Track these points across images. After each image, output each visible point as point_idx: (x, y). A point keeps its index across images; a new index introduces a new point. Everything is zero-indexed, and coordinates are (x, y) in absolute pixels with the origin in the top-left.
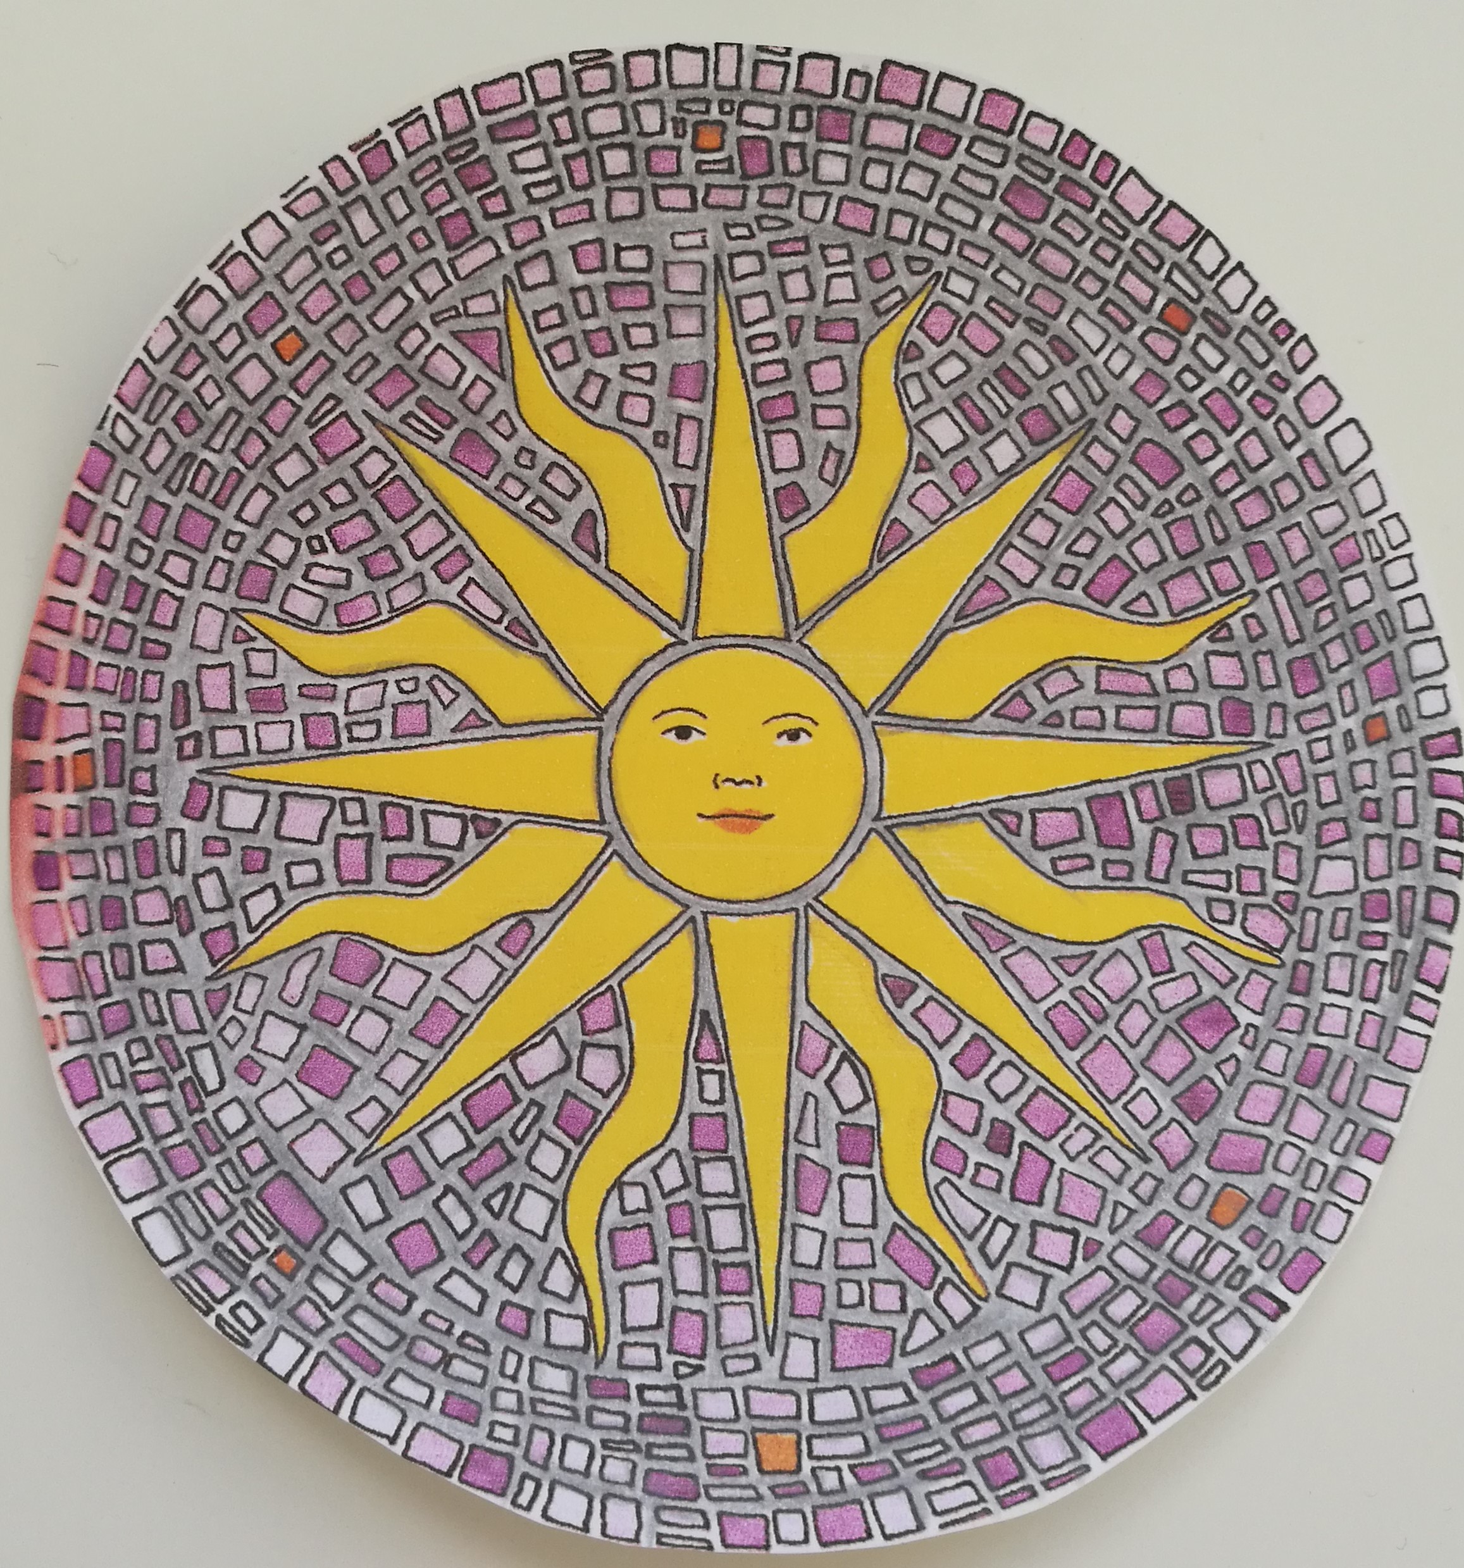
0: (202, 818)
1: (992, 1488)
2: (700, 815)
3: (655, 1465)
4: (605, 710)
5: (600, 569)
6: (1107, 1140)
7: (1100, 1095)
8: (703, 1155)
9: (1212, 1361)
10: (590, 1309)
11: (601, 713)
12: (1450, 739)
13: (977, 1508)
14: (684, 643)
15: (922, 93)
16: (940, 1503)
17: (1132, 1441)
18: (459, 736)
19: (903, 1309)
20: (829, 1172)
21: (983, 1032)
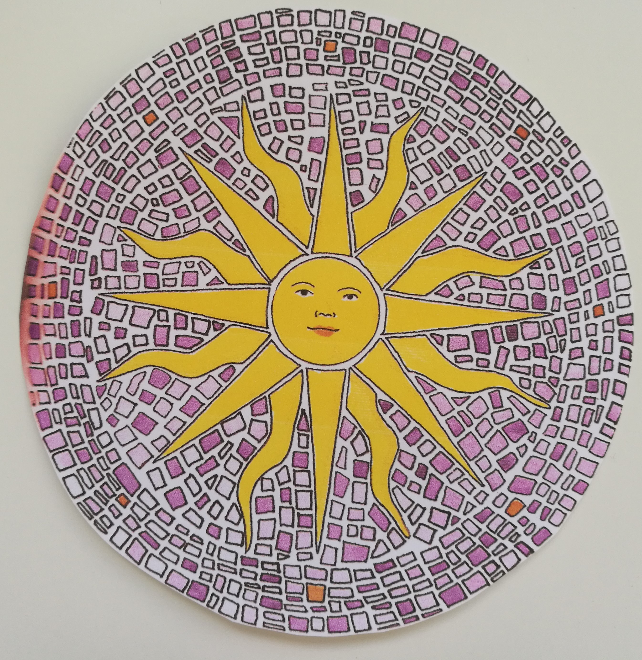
0: (99, 314)
1: (401, 615)
2: (308, 328)
3: (266, 594)
4: (272, 281)
5: (274, 221)
6: (467, 476)
7: (466, 456)
8: (297, 469)
9: (499, 570)
10: (245, 529)
11: (270, 282)
12: (629, 317)
13: (395, 623)
14: (307, 255)
15: (417, 36)
16: (379, 619)
17: (461, 601)
18: (209, 287)
19: (374, 539)
20: (349, 480)
21: (419, 427)
